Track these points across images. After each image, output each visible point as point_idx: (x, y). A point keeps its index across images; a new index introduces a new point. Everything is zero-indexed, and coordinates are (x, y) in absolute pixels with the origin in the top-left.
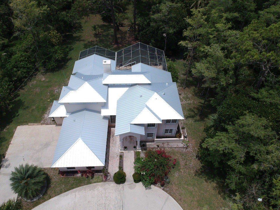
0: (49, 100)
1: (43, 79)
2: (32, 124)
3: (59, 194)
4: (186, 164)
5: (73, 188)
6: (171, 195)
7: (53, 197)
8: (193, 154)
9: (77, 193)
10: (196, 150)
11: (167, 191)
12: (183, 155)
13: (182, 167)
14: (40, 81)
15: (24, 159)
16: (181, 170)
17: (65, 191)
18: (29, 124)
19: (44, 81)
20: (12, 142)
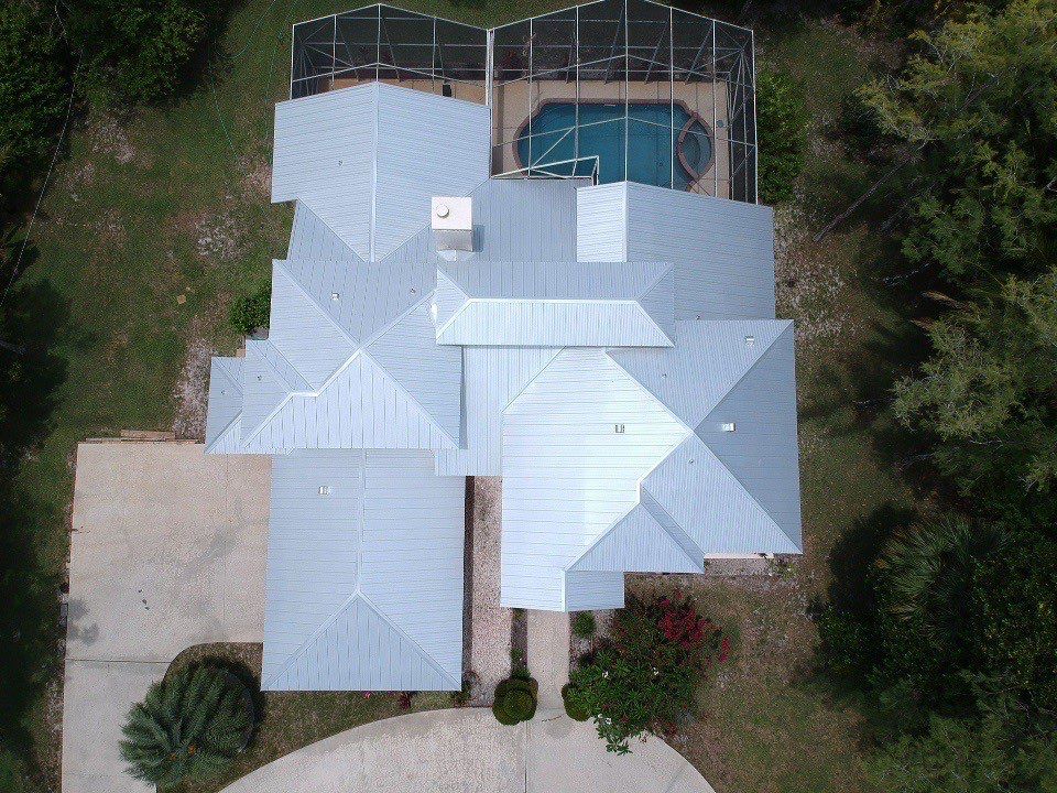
0: (182, 300)
1: (126, 155)
2: (139, 434)
3: (302, 745)
4: (763, 641)
5: (350, 725)
6: (692, 761)
7: (284, 753)
8: (797, 600)
9: (365, 745)
10: (810, 580)
11: (679, 748)
12: (757, 604)
13: (746, 651)
14: (113, 165)
15: (145, 602)
16: (742, 664)
17: (324, 735)
18: (125, 433)
19: (130, 166)
20: (76, 522)
